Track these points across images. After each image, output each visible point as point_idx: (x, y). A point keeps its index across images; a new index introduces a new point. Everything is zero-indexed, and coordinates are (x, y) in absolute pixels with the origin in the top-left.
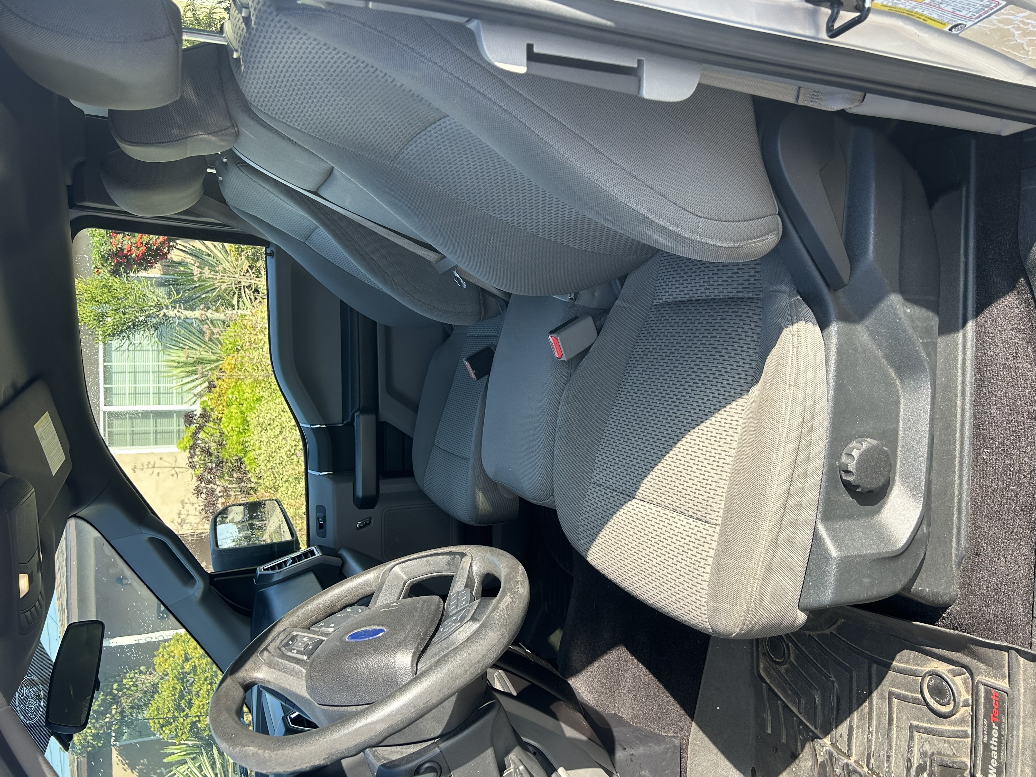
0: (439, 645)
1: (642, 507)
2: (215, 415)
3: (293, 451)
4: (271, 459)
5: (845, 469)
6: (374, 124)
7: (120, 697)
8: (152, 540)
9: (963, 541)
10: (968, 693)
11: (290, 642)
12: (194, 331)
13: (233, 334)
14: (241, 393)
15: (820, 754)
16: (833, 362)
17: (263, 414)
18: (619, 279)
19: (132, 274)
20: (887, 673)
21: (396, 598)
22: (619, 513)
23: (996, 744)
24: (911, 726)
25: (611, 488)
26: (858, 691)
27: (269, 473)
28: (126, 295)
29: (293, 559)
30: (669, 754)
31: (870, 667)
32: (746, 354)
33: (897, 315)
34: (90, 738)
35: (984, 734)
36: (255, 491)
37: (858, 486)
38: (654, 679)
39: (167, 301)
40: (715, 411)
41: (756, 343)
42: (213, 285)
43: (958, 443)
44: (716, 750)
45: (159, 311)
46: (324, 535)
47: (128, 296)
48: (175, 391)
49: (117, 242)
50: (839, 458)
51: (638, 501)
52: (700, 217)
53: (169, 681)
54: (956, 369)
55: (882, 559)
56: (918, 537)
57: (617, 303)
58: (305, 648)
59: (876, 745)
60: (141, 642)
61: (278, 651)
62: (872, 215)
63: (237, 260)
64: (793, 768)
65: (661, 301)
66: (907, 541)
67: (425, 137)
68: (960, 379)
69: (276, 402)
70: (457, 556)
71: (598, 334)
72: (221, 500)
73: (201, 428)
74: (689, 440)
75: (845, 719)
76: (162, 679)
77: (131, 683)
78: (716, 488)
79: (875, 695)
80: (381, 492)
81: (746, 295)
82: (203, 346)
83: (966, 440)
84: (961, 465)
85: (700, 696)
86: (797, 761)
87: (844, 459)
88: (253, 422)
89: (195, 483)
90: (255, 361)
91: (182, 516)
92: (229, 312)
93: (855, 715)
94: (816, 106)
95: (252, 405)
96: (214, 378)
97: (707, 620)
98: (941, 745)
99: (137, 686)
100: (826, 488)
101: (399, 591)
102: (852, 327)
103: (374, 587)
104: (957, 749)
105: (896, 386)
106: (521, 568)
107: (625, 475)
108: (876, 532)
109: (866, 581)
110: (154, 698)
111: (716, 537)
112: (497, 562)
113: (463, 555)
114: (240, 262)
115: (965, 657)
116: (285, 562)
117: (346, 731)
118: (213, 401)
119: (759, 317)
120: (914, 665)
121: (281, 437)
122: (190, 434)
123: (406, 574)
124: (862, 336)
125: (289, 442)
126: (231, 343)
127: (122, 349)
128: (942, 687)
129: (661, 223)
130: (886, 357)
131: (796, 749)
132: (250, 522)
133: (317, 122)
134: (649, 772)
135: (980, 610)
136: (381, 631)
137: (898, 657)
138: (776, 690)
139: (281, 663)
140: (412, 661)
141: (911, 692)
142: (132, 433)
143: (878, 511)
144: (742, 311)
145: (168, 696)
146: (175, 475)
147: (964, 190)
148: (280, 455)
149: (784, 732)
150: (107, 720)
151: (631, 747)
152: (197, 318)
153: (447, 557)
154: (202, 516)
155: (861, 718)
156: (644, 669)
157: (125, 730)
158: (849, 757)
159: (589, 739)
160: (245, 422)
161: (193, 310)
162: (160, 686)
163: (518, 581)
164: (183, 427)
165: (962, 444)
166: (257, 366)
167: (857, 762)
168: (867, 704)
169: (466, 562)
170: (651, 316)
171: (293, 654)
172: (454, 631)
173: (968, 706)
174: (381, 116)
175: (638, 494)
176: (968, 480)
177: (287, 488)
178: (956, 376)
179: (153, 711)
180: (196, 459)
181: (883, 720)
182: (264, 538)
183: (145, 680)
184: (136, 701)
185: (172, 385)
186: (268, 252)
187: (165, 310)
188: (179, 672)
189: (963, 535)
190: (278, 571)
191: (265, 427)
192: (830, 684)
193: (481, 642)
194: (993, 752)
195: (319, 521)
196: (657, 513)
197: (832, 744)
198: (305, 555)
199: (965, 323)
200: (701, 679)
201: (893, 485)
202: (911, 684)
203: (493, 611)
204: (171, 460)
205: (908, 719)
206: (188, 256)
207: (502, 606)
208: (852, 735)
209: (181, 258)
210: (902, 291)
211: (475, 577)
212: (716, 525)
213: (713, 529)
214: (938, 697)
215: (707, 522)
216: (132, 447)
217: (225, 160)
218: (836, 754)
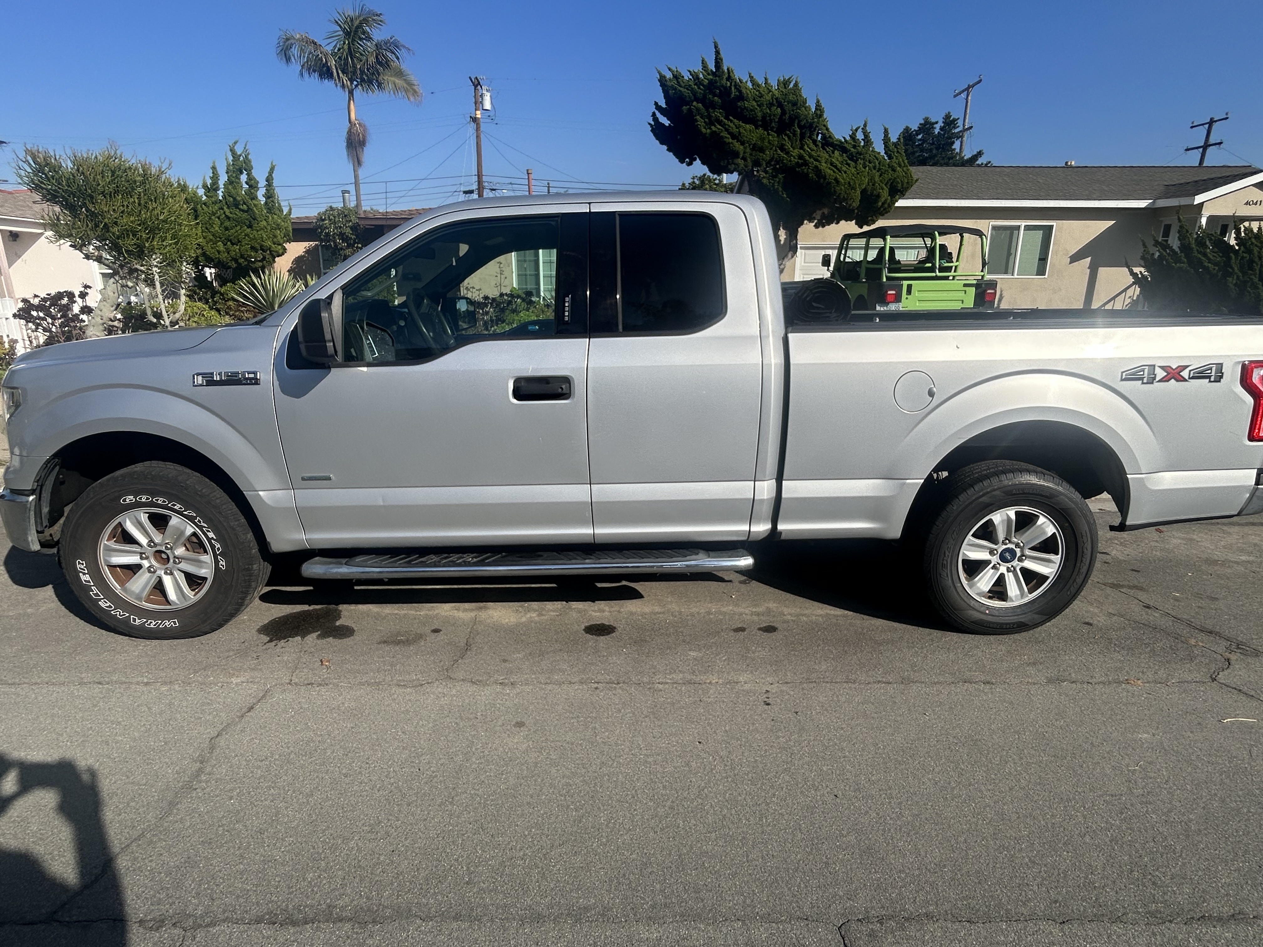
73: (523, 300)
122: (521, 294)
146: (496, 286)
154: (472, 297)
164: (527, 290)
204: (507, 285)
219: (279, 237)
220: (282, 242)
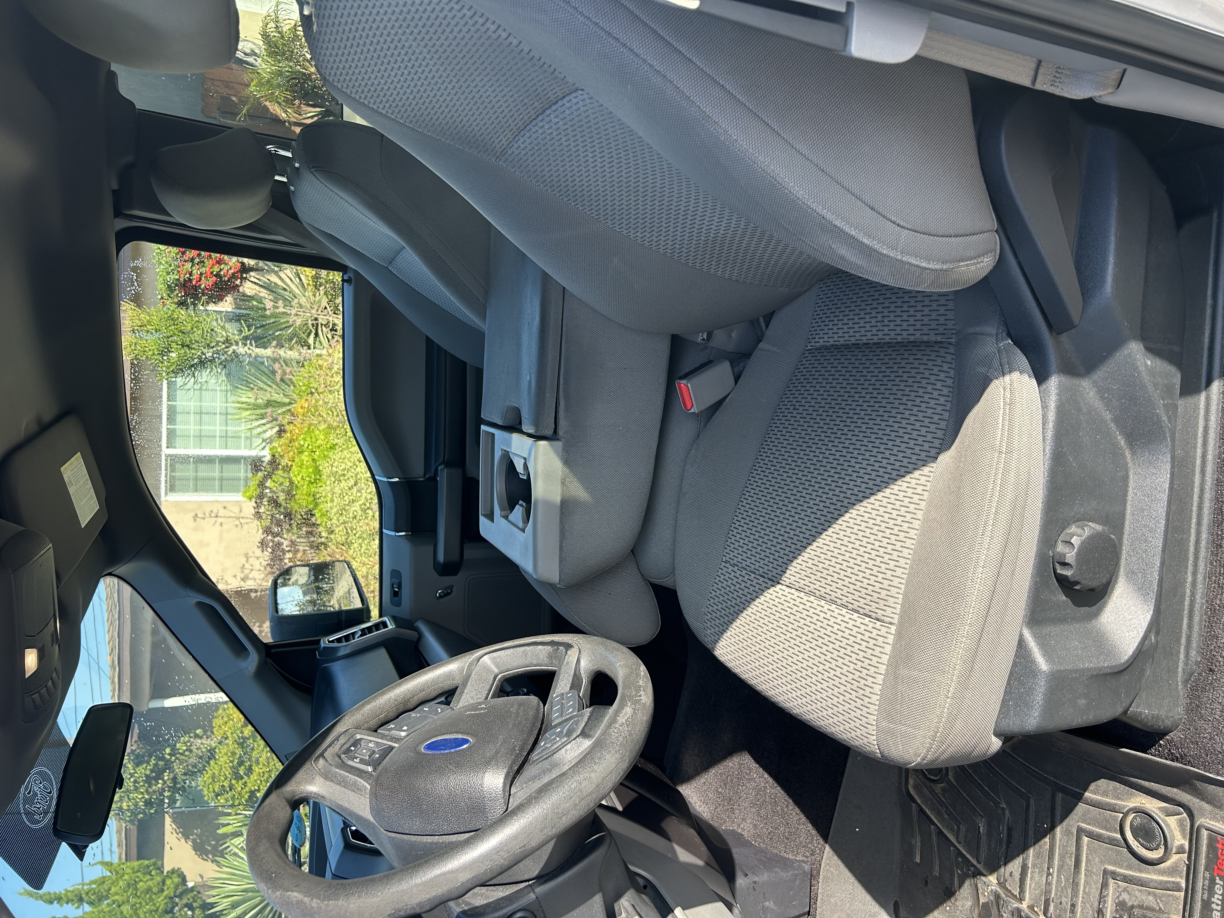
0: (539, 766)
1: (790, 596)
2: (284, 462)
3: (368, 505)
4: (344, 513)
5: (1062, 561)
6: (478, 105)
7: (172, 763)
8: (200, 604)
9: (1193, 653)
10: (1184, 838)
11: (352, 748)
12: (266, 370)
13: (306, 375)
14: (314, 440)
15: (983, 894)
16: (1051, 425)
17: (336, 463)
18: (764, 317)
19: (201, 308)
20: (1076, 805)
21: (484, 696)
22: (758, 600)
23: (1220, 903)
24: (1105, 872)
25: (748, 569)
26: (1036, 823)
27: (341, 528)
28: (192, 329)
29: (363, 630)
30: (797, 882)
31: (1053, 797)
32: (933, 411)
33: (1136, 368)
34: (141, 803)
35: (1203, 889)
36: (326, 546)
37: (1077, 583)
38: (783, 792)
39: (237, 337)
40: (890, 481)
41: (947, 398)
42: (288, 322)
43: (1193, 531)
44: (852, 879)
45: (227, 347)
46: (398, 604)
47: (195, 329)
48: (243, 435)
49: (185, 271)
50: (1053, 546)
51: (784, 588)
52: (902, 227)
53: (227, 745)
54: (1196, 439)
55: (1103, 675)
56: (1145, 648)
57: (761, 345)
58: (370, 757)
59: (1057, 890)
60: (200, 702)
61: (337, 759)
62: (1113, 239)
63: (314, 296)
64: (947, 906)
65: (817, 345)
66: (1134, 653)
67: (542, 124)
68: (1199, 451)
69: (352, 450)
70: (561, 648)
71: (736, 383)
72: (289, 555)
73: (269, 476)
74: (854, 516)
75: (1018, 856)
76: (220, 743)
77: (185, 748)
78: (892, 578)
79: (1058, 831)
80: (465, 557)
81: (933, 338)
82: (274, 387)
83: (1204, 528)
84: (1196, 558)
85: (836, 814)
86: (953, 900)
87: (1060, 548)
88: (326, 471)
89: (260, 536)
90: (330, 405)
91: (246, 571)
92: (304, 351)
93: (1031, 851)
94: (1057, 91)
95: (326, 453)
96: (285, 422)
97: (875, 742)
98: (1144, 898)
99: (191, 751)
100: (1036, 583)
101: (488, 687)
102: (1076, 381)
103: (457, 681)
104: (1165, 904)
105: (1125, 457)
106: (643, 668)
107: (767, 554)
108: (1094, 641)
109: (1082, 702)
110: (209, 764)
111: (891, 639)
112: (611, 657)
113: (568, 646)
114: (317, 298)
115: (1184, 794)
116: (353, 634)
117: (418, 881)
118: (283, 447)
119: (950, 365)
120: (1112, 799)
121: (355, 489)
122: (257, 482)
123: (497, 666)
124: (1088, 394)
125: (364, 495)
126: (304, 385)
127: (187, 387)
128: (1150, 828)
129: (853, 233)
130: (1116, 420)
131: (952, 884)
132: (317, 584)
133: (407, 103)
134: (774, 902)
135: (1210, 739)
136: (466, 741)
137: (1092, 786)
138: (928, 812)
139: (340, 775)
140: (504, 783)
141: (1107, 830)
142: (196, 479)
143: (1097, 614)
144: (928, 357)
145: (226, 763)
146: (240, 526)
147: (1215, 215)
148: (354, 509)
149: (937, 862)
150: (160, 786)
151: (753, 873)
152: (268, 357)
153: (549, 648)
154: (266, 572)
155: (1038, 856)
156: (770, 780)
157: (178, 797)
158: (1021, 900)
159: (707, 864)
160: (318, 471)
161: (265, 348)
162: (217, 751)
163: (640, 687)
164: (250, 475)
165: (1198, 533)
166: (332, 411)
167: (1031, 907)
168: (1047, 840)
169: (572, 656)
170: (804, 362)
171: (356, 763)
172: (559, 749)
173: (1184, 852)
174: (488, 93)
175: (784, 579)
176: (1205, 578)
177: (360, 544)
178: (1195, 447)
179: (208, 778)
180: (262, 510)
181: (1068, 860)
182: (331, 604)
183: (202, 744)
184: (190, 767)
185: (239, 429)
186: (345, 278)
187: (234, 347)
188: (239, 737)
189: (1194, 645)
190: (345, 644)
191: (339, 478)
192: (1000, 812)
193: (596, 767)
194: (1215, 912)
195: (393, 588)
196: (809, 604)
197: (999, 883)
198: (377, 626)
199: (1209, 383)
200: (838, 794)
201: (1116, 582)
202: (1107, 821)
203: (609, 726)
204: (236, 509)
205: (1102, 862)
206: (262, 290)
207: (621, 719)
208: (1026, 875)
209: (254, 291)
210: (1145, 338)
211: (583, 676)
212: (891, 623)
213: (887, 630)
214: (1143, 839)
215: (878, 619)
216: (195, 493)
217: (297, 165)
218: (1004, 896)
219: (150, 883)
220: (159, 879)
